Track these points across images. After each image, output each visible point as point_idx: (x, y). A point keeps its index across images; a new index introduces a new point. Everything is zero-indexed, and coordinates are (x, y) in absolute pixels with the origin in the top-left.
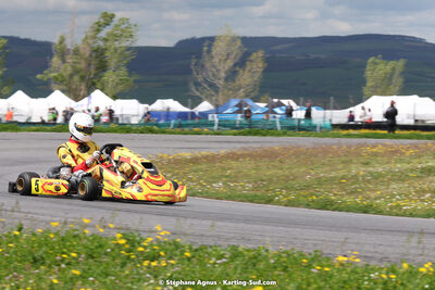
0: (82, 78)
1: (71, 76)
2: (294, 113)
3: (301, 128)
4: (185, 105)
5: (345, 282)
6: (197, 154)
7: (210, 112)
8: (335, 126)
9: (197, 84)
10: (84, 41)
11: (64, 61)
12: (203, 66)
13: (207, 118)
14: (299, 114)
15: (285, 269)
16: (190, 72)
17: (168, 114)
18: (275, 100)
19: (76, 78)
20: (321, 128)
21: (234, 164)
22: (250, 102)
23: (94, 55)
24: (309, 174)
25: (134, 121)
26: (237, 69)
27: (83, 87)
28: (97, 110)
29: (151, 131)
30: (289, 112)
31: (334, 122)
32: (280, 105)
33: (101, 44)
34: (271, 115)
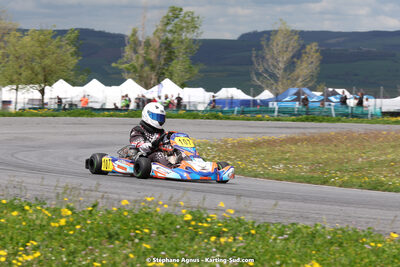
0: (153, 68)
1: (142, 67)
2: (348, 101)
3: (354, 116)
4: (247, 93)
5: (394, 257)
6: (259, 138)
7: (271, 100)
8: (385, 114)
9: (259, 75)
10: (154, 34)
11: (136, 52)
12: (263, 58)
13: (267, 105)
14: (352, 102)
15: (341, 245)
16: (252, 63)
17: (232, 102)
18: (331, 89)
19: (147, 68)
20: (372, 115)
21: (293, 148)
22: (307, 91)
23: (163, 46)
24: (361, 157)
25: (201, 108)
26: (295, 60)
27: (153, 77)
28: (166, 98)
29: (217, 117)
30: (344, 101)
31: (384, 110)
32: (334, 94)
33: (169, 36)
34: (327, 103)
